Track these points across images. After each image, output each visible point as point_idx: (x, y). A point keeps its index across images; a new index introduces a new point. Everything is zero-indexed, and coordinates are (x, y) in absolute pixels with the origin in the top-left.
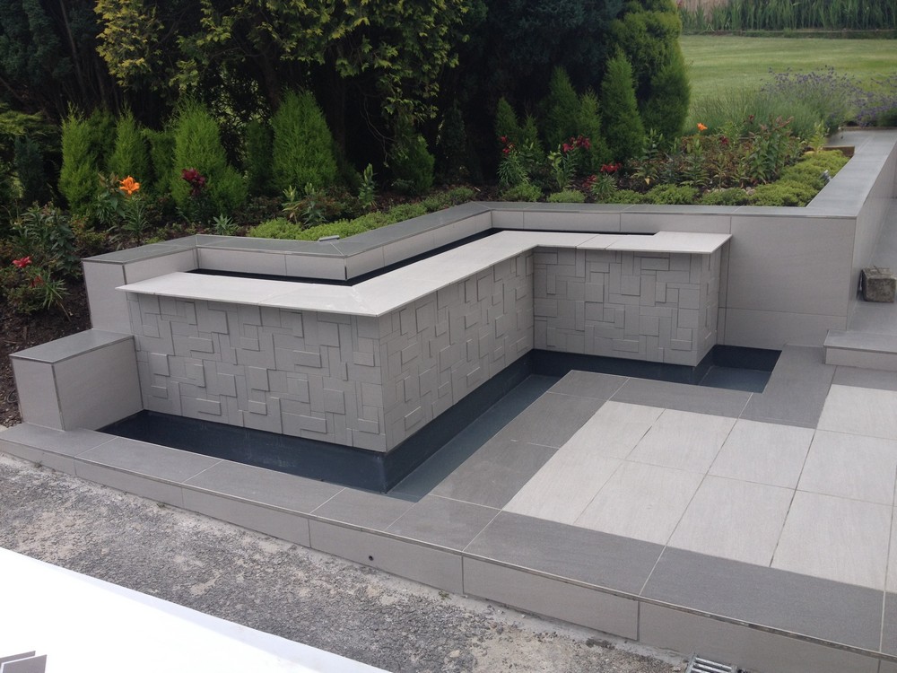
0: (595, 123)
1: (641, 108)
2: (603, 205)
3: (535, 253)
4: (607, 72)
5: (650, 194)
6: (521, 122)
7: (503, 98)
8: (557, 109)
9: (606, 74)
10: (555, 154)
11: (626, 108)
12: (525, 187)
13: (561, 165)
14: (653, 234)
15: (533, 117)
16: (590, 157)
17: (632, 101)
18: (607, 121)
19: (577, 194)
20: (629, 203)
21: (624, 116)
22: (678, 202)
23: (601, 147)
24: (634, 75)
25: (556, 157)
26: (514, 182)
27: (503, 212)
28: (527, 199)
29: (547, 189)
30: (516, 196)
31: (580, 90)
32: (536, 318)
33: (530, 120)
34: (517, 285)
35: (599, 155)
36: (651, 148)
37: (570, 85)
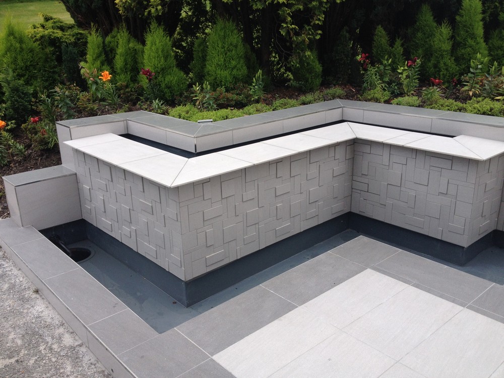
0: (447, 46)
2: (429, 110)
4: (461, 9)
5: (467, 106)
6: (392, 44)
7: (380, 26)
8: (419, 35)
9: (460, 10)
10: (402, 68)
11: (473, 36)
12: (378, 92)
13: (408, 77)
14: (452, 137)
15: (401, 40)
16: (440, 71)
17: (480, 30)
18: (456, 46)
19: (414, 99)
20: (449, 110)
21: (470, 42)
23: (449, 65)
24: (484, 12)
25: (404, 70)
26: (373, 86)
27: (353, 108)
28: (377, 100)
29: (395, 93)
30: (369, 97)
31: (439, 22)
32: (353, 190)
33: (398, 43)
35: (447, 69)
36: (477, 69)
37: (432, 18)
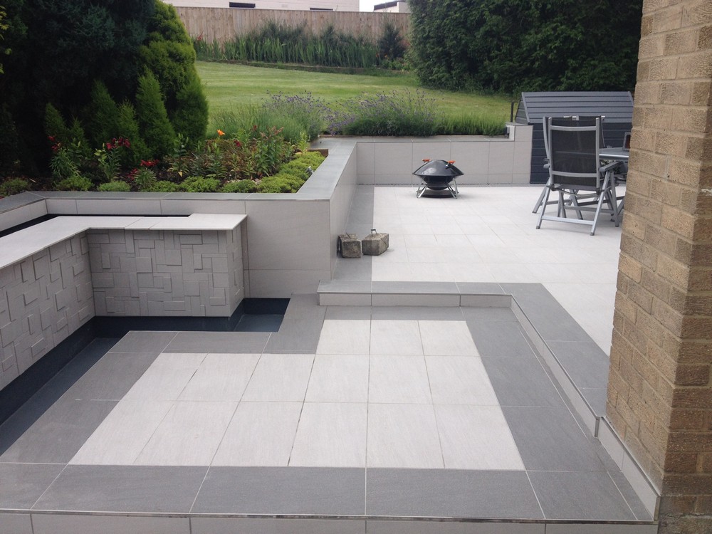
0: (134, 126)
1: (171, 117)
2: (146, 193)
3: (88, 234)
4: (140, 87)
5: (183, 185)
6: (69, 124)
7: (49, 104)
8: (99, 114)
9: (139, 89)
10: (100, 151)
11: (158, 116)
12: (76, 178)
13: (107, 161)
14: (188, 216)
15: (79, 120)
16: (132, 154)
17: (163, 111)
18: (143, 126)
19: (123, 184)
20: (167, 191)
21: (157, 122)
22: (205, 190)
23: (141, 147)
24: (162, 91)
25: (102, 153)
26: (67, 175)
27: (57, 201)
28: (79, 189)
29: (97, 180)
30: (68, 186)
31: (119, 100)
32: (95, 290)
33: (76, 124)
34: (74, 263)
35: (139, 152)
36: (180, 148)
37: (109, 95)
